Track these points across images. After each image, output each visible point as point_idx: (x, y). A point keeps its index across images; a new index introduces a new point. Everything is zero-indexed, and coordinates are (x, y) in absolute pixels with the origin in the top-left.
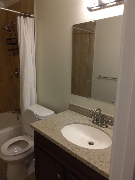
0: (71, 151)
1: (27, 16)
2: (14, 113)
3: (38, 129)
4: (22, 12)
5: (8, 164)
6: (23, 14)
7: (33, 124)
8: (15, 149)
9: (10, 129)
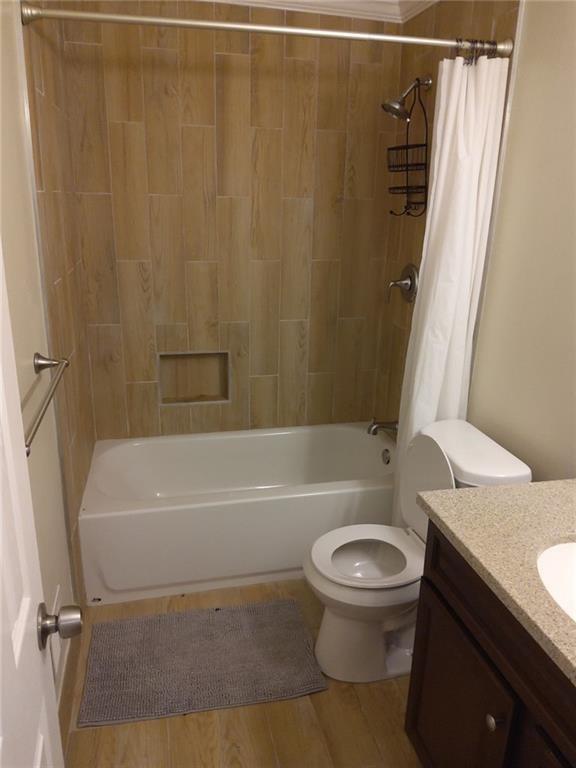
0: (556, 648)
1: (482, 52)
2: (375, 433)
3: (444, 520)
4: (461, 41)
5: (326, 610)
6: (467, 45)
7: (429, 497)
8: (357, 564)
9: (351, 490)
